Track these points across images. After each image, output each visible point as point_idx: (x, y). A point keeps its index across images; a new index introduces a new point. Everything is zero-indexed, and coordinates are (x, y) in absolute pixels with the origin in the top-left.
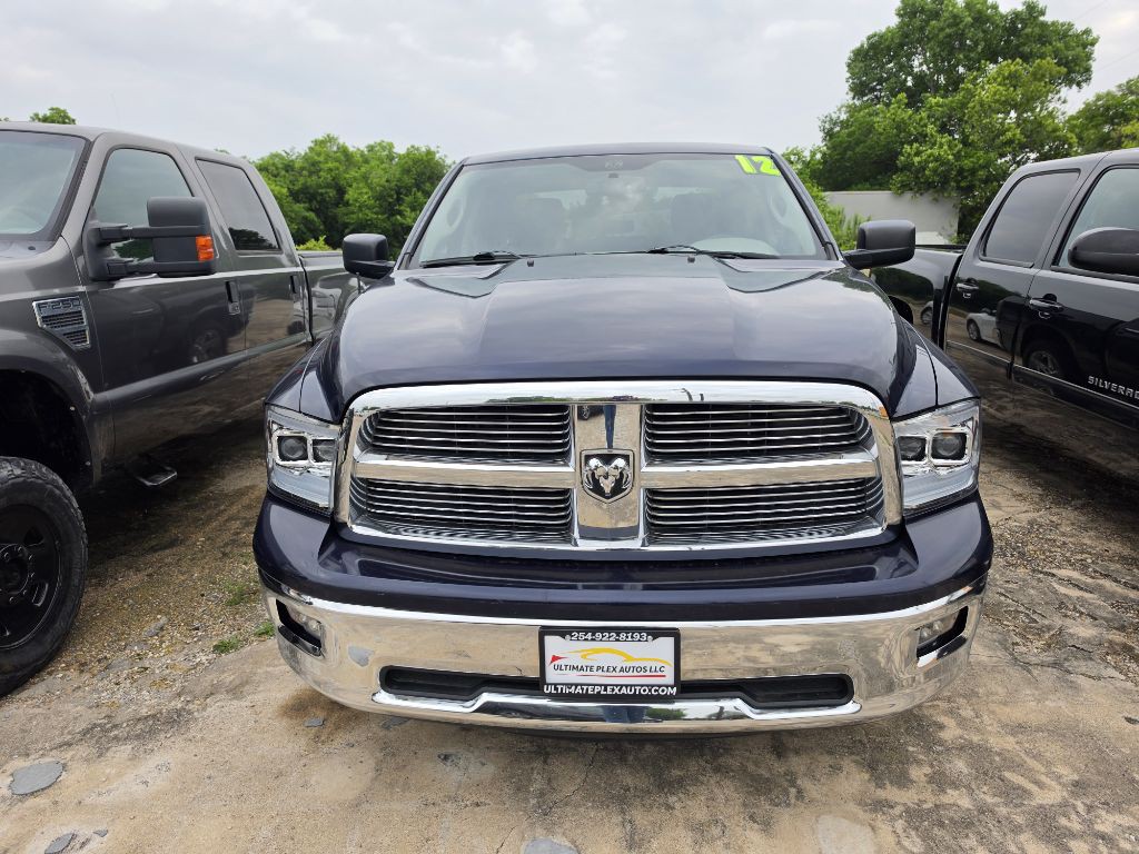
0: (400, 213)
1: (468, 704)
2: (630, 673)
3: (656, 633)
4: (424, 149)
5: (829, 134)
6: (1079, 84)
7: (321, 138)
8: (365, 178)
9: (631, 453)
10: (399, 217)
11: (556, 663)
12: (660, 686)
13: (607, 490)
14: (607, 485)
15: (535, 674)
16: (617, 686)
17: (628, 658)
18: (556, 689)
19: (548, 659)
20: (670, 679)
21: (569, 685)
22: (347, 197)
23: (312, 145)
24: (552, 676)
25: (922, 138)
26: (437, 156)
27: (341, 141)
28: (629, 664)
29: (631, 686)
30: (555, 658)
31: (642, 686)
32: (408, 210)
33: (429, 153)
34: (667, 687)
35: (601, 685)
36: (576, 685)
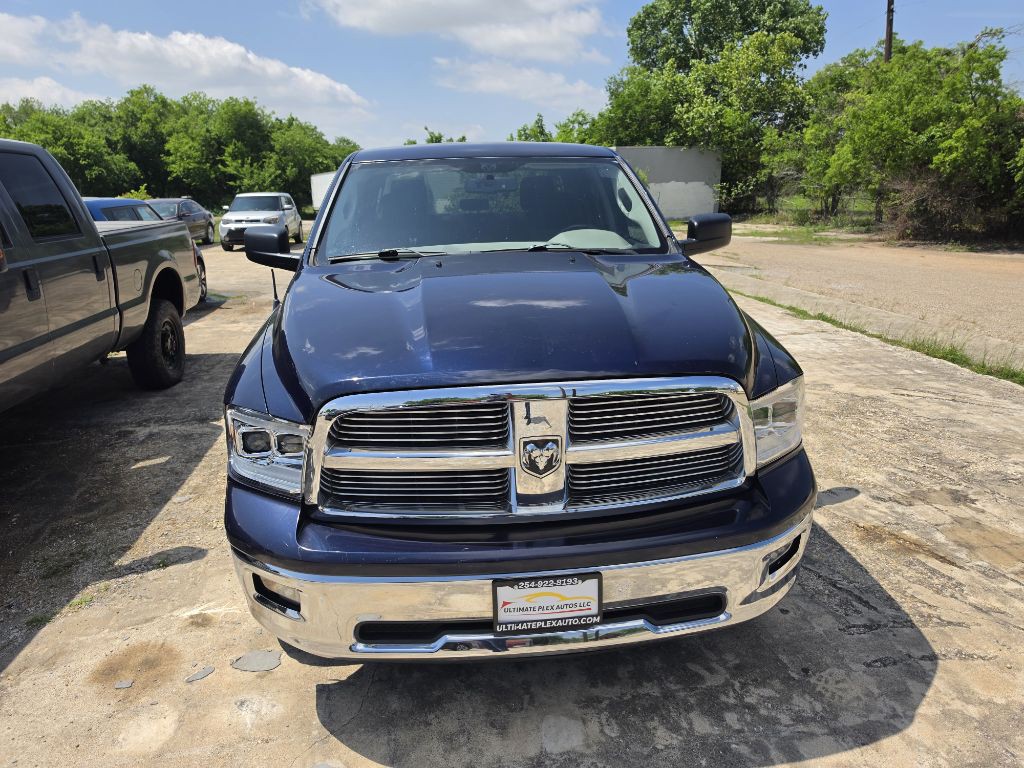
0: (223, 163)
1: (432, 645)
3: (583, 577)
4: (242, 101)
5: (614, 94)
6: (815, 54)
7: (137, 89)
8: (186, 127)
9: (559, 438)
10: (220, 166)
11: (507, 607)
12: (587, 617)
13: (541, 467)
14: (541, 463)
15: (489, 614)
16: (554, 620)
17: (564, 598)
18: (507, 627)
19: (500, 604)
20: (595, 610)
21: (517, 623)
22: (167, 146)
23: (128, 96)
24: (503, 616)
25: (688, 99)
26: (256, 107)
27: (158, 91)
28: (563, 603)
29: (565, 619)
30: (505, 604)
31: (573, 618)
32: (229, 159)
33: (247, 103)
34: (593, 616)
35: (541, 621)
36: (522, 622)
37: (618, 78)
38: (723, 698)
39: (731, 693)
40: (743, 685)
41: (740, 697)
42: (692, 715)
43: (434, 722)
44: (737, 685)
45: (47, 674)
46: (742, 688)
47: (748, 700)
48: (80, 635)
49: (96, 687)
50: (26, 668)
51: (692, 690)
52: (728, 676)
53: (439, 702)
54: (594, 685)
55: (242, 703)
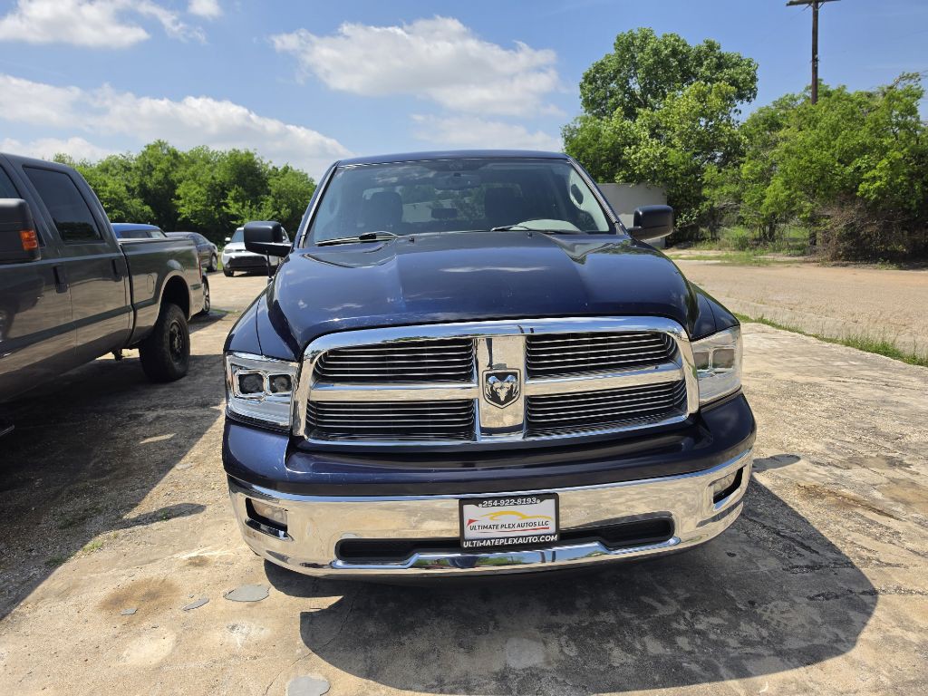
0: (226, 205)
1: (406, 562)
2: (525, 528)
3: (542, 497)
4: (243, 152)
5: (568, 140)
6: (748, 100)
7: (153, 143)
8: (194, 175)
9: (518, 371)
10: (224, 208)
11: (472, 524)
12: (545, 535)
13: (502, 399)
14: (502, 395)
15: (456, 534)
16: (515, 537)
17: (523, 517)
18: (472, 544)
19: (466, 522)
20: (552, 529)
21: (482, 540)
22: (178, 192)
23: (145, 149)
24: (469, 534)
25: (635, 141)
26: (256, 157)
27: (170, 146)
28: (525, 521)
29: (526, 537)
30: (471, 521)
31: (533, 536)
32: (232, 202)
33: (248, 154)
34: (551, 535)
35: (503, 538)
36: (487, 539)
37: (572, 126)
38: (675, 625)
39: (682, 621)
40: (693, 615)
41: (691, 625)
42: (646, 639)
43: (407, 643)
44: (688, 615)
45: (62, 603)
46: (692, 618)
47: (698, 627)
48: (92, 573)
49: (104, 613)
50: (43, 598)
51: (645, 618)
52: (679, 607)
53: (412, 627)
54: (554, 613)
55: (233, 628)
